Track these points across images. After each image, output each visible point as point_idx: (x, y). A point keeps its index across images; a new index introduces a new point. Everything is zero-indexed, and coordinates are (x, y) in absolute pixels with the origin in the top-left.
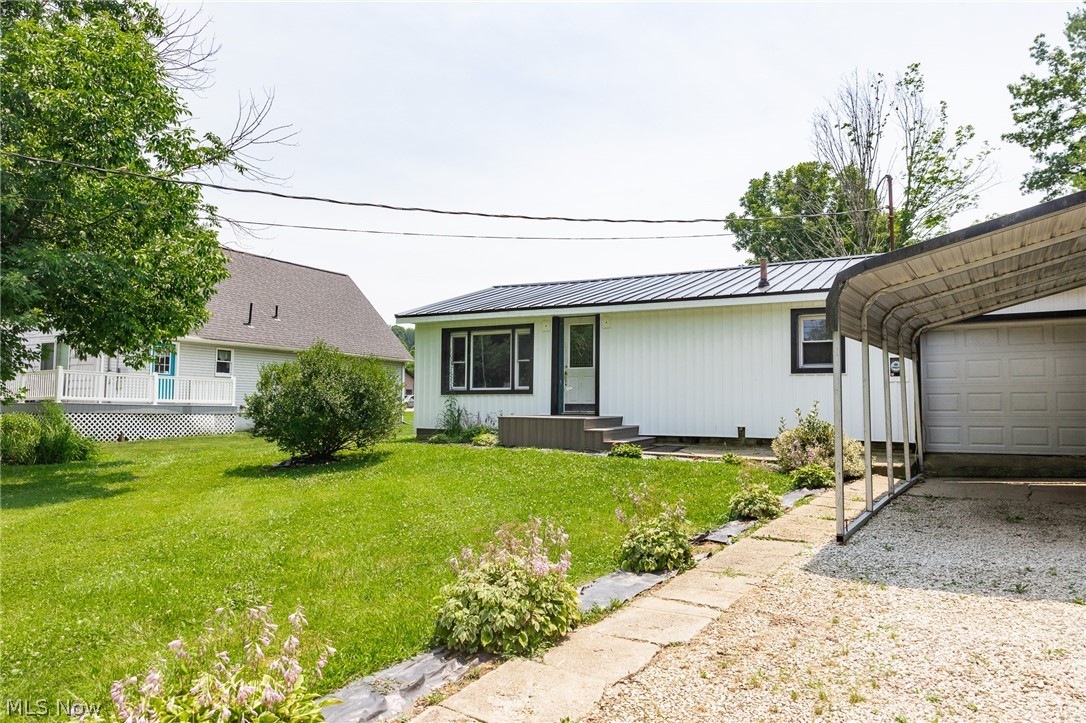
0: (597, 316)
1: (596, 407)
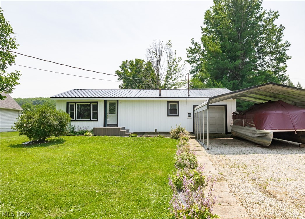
0: (118, 101)
1: (117, 125)
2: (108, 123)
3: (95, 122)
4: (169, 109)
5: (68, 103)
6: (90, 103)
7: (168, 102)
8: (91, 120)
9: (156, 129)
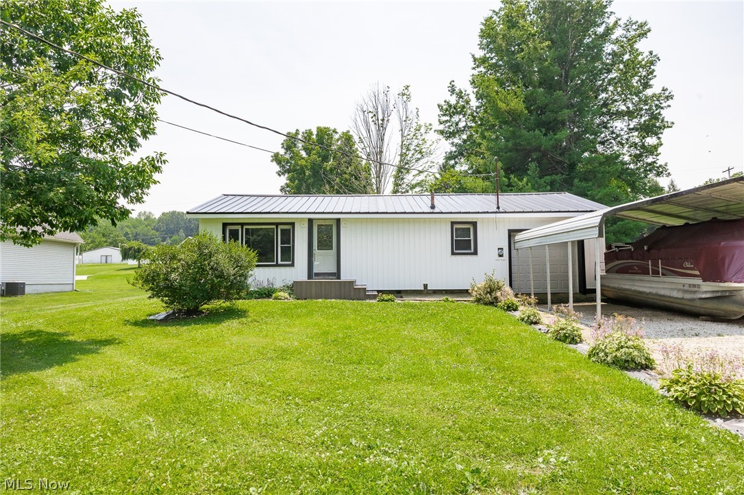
0: (338, 220)
2: (315, 270)
3: (288, 269)
4: (455, 238)
5: (225, 225)
6: (274, 227)
7: (451, 222)
8: (277, 265)
9: (425, 283)
